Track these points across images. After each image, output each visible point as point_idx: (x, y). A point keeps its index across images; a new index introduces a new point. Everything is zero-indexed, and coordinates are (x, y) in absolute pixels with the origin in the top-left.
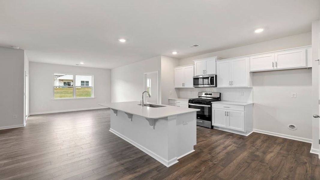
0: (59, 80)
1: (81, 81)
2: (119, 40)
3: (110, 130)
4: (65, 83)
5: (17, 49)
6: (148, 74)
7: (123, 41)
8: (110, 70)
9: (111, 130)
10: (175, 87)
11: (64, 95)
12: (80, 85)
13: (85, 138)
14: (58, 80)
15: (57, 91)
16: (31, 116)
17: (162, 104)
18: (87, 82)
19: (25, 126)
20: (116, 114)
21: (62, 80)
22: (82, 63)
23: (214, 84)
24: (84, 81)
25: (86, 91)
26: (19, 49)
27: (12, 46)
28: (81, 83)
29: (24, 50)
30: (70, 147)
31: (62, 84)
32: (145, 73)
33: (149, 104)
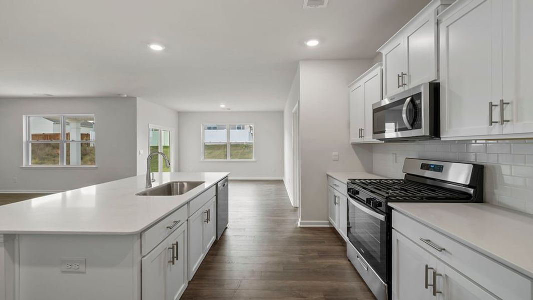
5: (125, 97)
7: (156, 48)
10: (351, 142)
23: (420, 127)
26: (127, 97)
29: (136, 98)
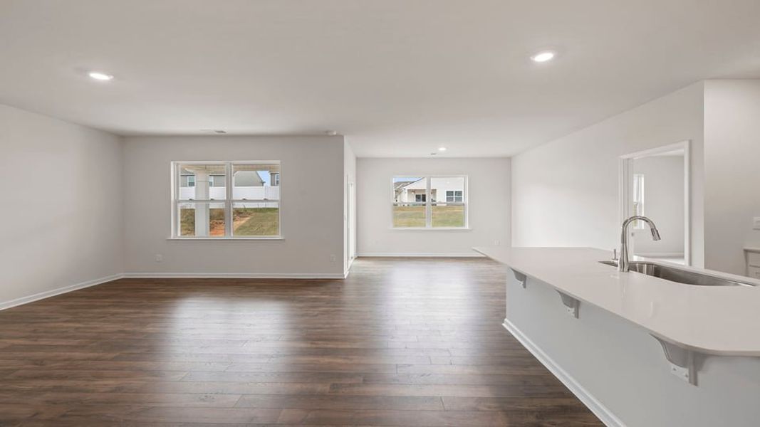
0: (409, 190)
1: (448, 192)
2: (531, 58)
3: (504, 324)
4: (418, 197)
5: (333, 136)
6: (636, 156)
8: (508, 160)
9: (507, 324)
11: (414, 219)
12: (445, 201)
13: (439, 331)
14: (406, 191)
15: (404, 212)
16: (359, 258)
17: (706, 267)
18: (459, 193)
19: (345, 277)
20: (522, 283)
21: (414, 191)
22: (442, 149)
24: (452, 192)
25: (455, 213)
26: (336, 135)
27: (327, 132)
28: (447, 195)
30: (406, 348)
31: (413, 200)
32: (626, 157)
33: (649, 264)
